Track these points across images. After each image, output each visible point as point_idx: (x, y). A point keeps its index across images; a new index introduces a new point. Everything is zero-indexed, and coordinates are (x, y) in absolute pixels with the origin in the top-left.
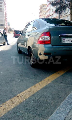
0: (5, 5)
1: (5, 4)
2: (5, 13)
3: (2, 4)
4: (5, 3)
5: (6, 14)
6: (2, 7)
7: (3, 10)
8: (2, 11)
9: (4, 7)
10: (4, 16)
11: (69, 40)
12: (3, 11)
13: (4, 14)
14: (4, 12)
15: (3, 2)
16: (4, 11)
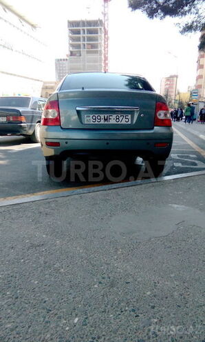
0: (105, 35)
1: (106, 33)
2: (105, 57)
3: (97, 33)
4: (104, 28)
5: (106, 59)
6: (97, 40)
7: (99, 49)
8: (96, 52)
9: (103, 41)
10: (101, 65)
11: (99, 118)
12: (101, 51)
13: (101, 58)
14: (101, 55)
15: (101, 29)
16: (103, 51)
